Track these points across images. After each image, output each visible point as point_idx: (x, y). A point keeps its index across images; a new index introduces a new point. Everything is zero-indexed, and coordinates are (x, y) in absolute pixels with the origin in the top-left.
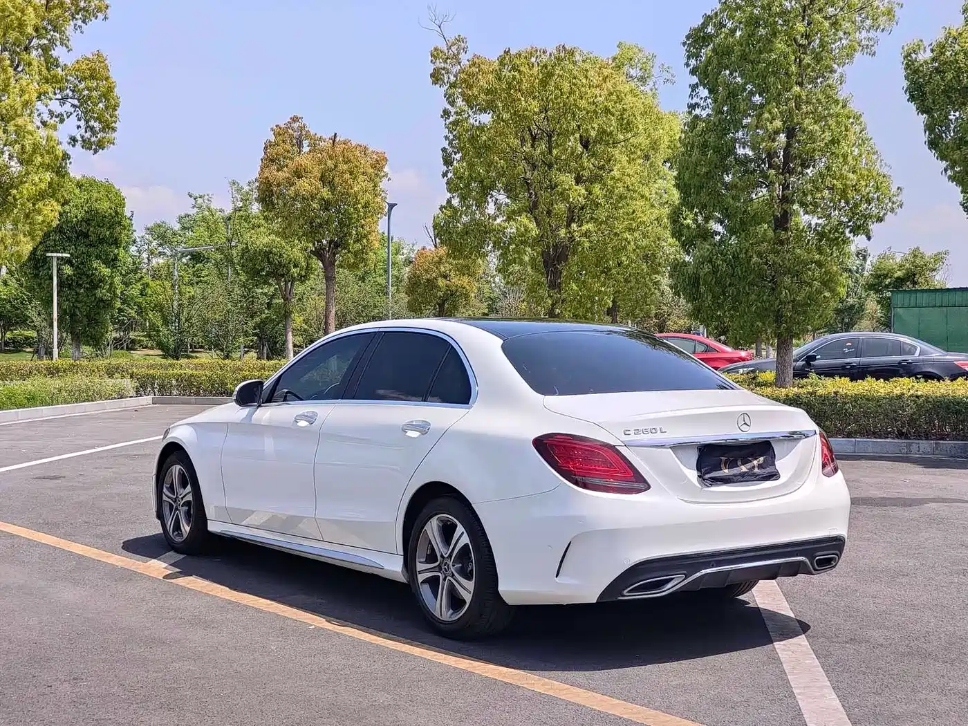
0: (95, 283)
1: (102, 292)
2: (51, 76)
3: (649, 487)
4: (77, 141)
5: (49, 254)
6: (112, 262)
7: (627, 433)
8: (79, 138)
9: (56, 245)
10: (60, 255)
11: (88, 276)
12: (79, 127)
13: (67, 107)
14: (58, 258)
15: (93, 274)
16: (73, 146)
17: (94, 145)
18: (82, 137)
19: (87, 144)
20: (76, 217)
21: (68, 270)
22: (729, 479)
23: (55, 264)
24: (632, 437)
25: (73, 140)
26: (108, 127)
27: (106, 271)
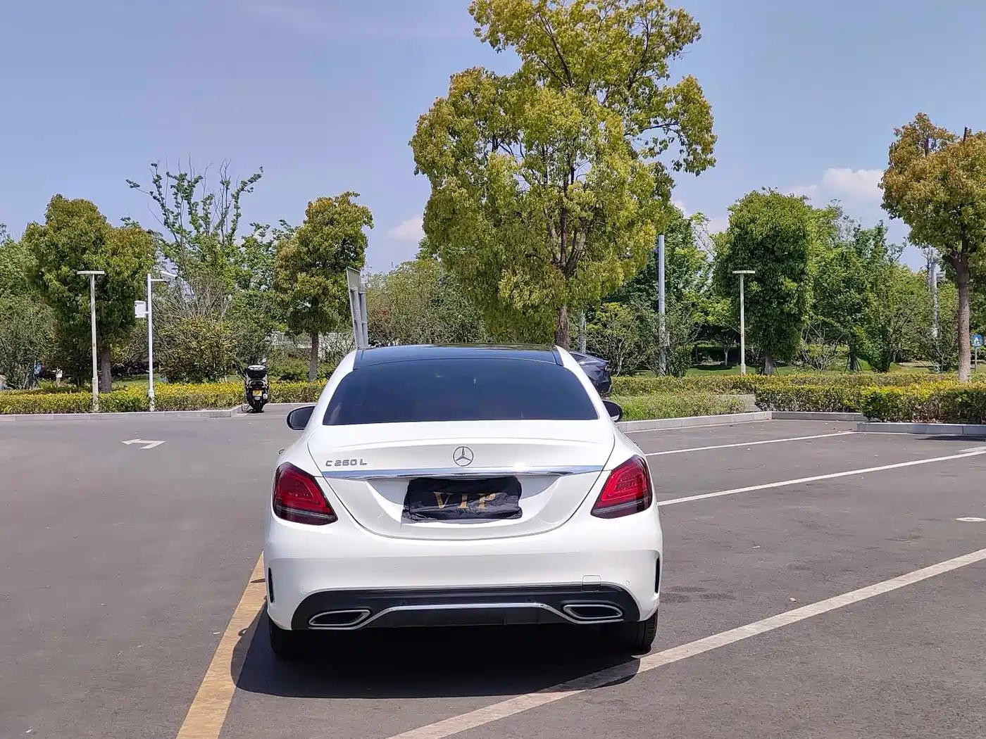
0: (784, 298)
1: (790, 307)
2: (652, 105)
3: (335, 519)
4: (681, 165)
5: (735, 272)
6: (798, 277)
7: (329, 463)
8: (682, 162)
9: (744, 263)
10: (745, 272)
11: (775, 291)
12: (681, 151)
13: (672, 134)
14: (746, 275)
15: (779, 289)
16: (678, 170)
17: (696, 165)
18: (685, 160)
19: (690, 167)
20: (761, 234)
21: (755, 287)
22: (444, 515)
23: (742, 280)
24: (333, 468)
25: (678, 165)
26: (707, 149)
27: (791, 285)
